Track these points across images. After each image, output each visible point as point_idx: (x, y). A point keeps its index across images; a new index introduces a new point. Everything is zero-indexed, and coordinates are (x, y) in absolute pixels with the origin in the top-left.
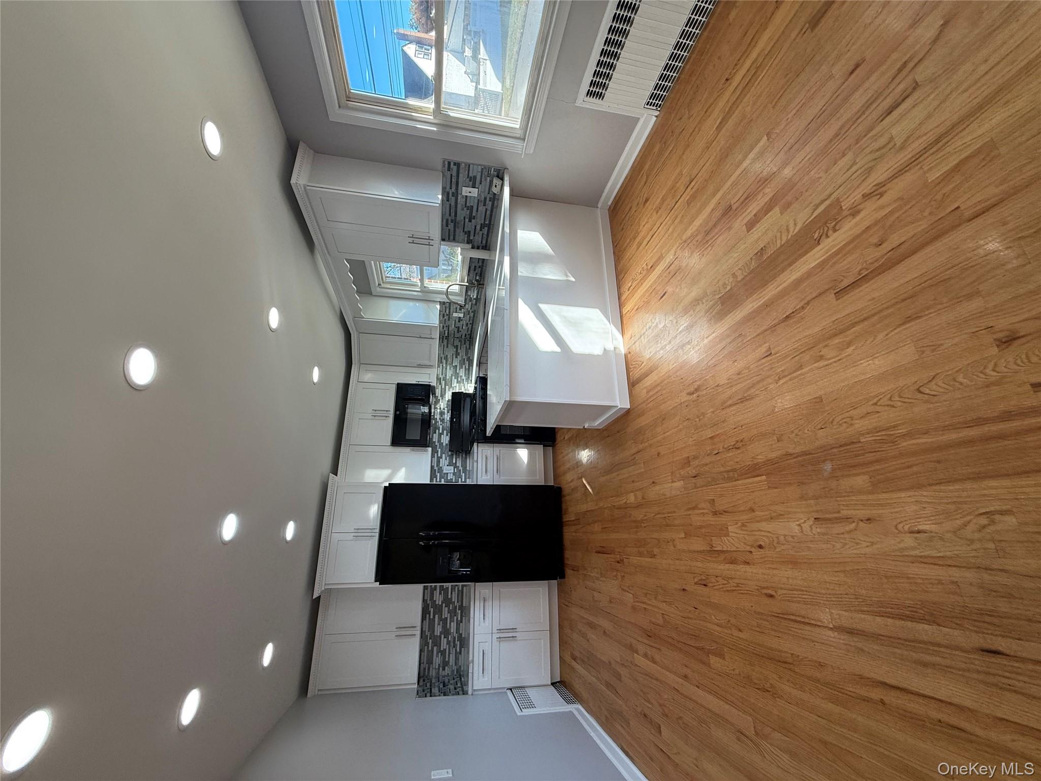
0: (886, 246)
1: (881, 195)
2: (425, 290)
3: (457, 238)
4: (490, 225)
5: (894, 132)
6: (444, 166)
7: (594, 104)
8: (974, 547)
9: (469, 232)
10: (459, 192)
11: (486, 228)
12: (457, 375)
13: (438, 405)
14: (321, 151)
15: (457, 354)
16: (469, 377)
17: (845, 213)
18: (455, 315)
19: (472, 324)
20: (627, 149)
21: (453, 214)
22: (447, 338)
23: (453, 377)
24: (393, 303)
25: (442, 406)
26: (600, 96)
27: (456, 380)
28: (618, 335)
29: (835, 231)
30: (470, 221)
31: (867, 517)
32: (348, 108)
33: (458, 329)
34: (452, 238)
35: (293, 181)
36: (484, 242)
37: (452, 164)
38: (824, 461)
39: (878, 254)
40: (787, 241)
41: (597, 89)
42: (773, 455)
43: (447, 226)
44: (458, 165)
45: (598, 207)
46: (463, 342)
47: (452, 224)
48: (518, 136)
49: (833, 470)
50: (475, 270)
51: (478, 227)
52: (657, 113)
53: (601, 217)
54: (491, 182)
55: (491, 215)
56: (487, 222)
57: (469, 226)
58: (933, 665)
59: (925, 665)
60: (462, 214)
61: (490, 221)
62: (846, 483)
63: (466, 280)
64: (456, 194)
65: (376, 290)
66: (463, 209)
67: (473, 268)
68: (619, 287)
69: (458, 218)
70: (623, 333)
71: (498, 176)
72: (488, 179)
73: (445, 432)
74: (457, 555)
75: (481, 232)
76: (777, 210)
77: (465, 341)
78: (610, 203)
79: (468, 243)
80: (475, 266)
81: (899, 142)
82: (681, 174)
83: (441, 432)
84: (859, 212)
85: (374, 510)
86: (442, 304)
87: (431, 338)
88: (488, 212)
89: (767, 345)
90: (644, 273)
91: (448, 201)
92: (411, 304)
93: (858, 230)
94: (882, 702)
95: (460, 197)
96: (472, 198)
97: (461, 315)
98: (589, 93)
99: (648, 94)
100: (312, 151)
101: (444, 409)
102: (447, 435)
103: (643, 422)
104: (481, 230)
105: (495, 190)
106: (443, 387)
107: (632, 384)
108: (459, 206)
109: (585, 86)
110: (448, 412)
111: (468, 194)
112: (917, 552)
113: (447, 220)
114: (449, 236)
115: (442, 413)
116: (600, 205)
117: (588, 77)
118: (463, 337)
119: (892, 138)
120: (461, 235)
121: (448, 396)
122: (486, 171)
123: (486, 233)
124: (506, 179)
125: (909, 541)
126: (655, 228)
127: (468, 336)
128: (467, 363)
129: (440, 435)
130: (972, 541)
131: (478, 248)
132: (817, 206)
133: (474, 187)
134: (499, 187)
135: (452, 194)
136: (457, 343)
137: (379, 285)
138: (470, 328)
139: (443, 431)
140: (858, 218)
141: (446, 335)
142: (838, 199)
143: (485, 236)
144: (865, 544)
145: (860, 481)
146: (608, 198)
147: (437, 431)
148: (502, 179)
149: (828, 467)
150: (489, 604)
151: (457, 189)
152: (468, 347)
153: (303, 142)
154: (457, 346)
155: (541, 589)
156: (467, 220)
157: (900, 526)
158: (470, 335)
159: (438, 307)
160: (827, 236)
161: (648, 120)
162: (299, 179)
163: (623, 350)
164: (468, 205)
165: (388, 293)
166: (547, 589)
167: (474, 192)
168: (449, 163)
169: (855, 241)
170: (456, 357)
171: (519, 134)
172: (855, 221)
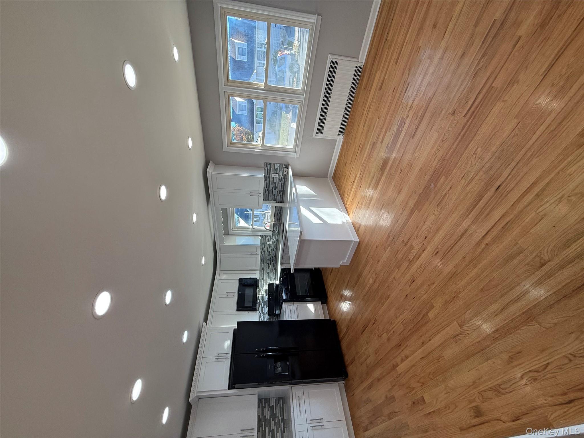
0: (419, 117)
1: (412, 108)
2: (254, 230)
3: (269, 199)
4: (283, 191)
5: (409, 94)
6: (265, 165)
7: (319, 136)
8: (477, 165)
9: (275, 195)
10: (271, 176)
11: (282, 192)
12: (269, 277)
13: (261, 292)
14: (217, 164)
15: (269, 267)
16: (276, 278)
17: (406, 118)
18: (268, 243)
19: (276, 249)
20: (335, 152)
21: (268, 187)
22: (263, 259)
23: (268, 278)
24: (238, 238)
25: (262, 292)
26: (321, 133)
27: (269, 279)
28: (347, 216)
29: (405, 124)
30: (275, 189)
31: (449, 188)
32: (230, 146)
33: (269, 253)
34: (267, 198)
35: (207, 170)
36: (281, 199)
37: (268, 164)
38: (431, 185)
39: (417, 121)
40: (394, 137)
41: (320, 131)
42: (415, 200)
43: (265, 193)
44: (270, 164)
45: (328, 178)
46: (272, 261)
47: (268, 192)
48: (293, 151)
49: (434, 184)
50: (277, 215)
51: (279, 192)
52: (343, 137)
53: (330, 181)
54: (284, 170)
55: (284, 186)
56: (282, 189)
57: (275, 192)
58: (490, 211)
59: (488, 214)
60: (272, 186)
61: (283, 188)
62: (439, 185)
63: (273, 221)
64: (269, 177)
65: (231, 232)
66: (272, 184)
67: (276, 214)
68: (343, 200)
69: (270, 189)
70: (348, 214)
71: (286, 168)
72: (282, 169)
73: (265, 306)
74: (279, 364)
75: (280, 195)
76: (388, 132)
77: (273, 260)
78: (332, 175)
79: (274, 201)
80: (277, 213)
81: (411, 95)
82: (356, 146)
83: (263, 306)
84: (408, 116)
85: (228, 344)
86: (262, 237)
87: (257, 254)
88: (283, 184)
89: (400, 169)
90: (351, 186)
91: (266, 181)
92: (247, 237)
93: (410, 120)
94: (487, 244)
95: (271, 178)
96: (276, 178)
97: (271, 243)
98: (317, 133)
99: (338, 131)
100: (214, 164)
101: (264, 294)
102: (266, 308)
103: (366, 240)
104: (280, 193)
105: (285, 173)
106: (263, 283)
107: (357, 231)
108: (271, 182)
109: (315, 130)
110: (266, 296)
111: (274, 177)
112: (467, 182)
113: (265, 190)
114: (266, 198)
115: (263, 297)
116: (328, 177)
117: (316, 127)
118: (272, 258)
119: (409, 96)
120: (271, 197)
121: (266, 287)
122: (281, 165)
123: (282, 195)
124: (290, 167)
125: (463, 182)
126: (351, 169)
127: (274, 258)
128: (274, 271)
129: (263, 308)
130: (475, 164)
131: (279, 202)
132: (398, 123)
133: (276, 173)
134: (287, 171)
135: (267, 178)
136: (268, 262)
137: (232, 229)
138: (275, 252)
139: (264, 306)
140: (409, 117)
141: (263, 258)
142: (402, 117)
143: (281, 196)
144: (453, 197)
145: (442, 180)
146: (331, 174)
147: (261, 306)
148: (288, 168)
149: (432, 184)
150: (302, 401)
151: (270, 175)
152: (274, 263)
153: (212, 161)
154: (269, 263)
155: (334, 389)
156: (274, 189)
157: (459, 181)
158: (275, 256)
159: (260, 238)
160: (404, 127)
161: (340, 140)
162: (210, 170)
163: (351, 221)
164: (274, 182)
165: (236, 233)
166: (339, 389)
167: (277, 176)
168: (267, 164)
169: (411, 121)
170: (269, 268)
171: (293, 150)
172: (409, 118)
